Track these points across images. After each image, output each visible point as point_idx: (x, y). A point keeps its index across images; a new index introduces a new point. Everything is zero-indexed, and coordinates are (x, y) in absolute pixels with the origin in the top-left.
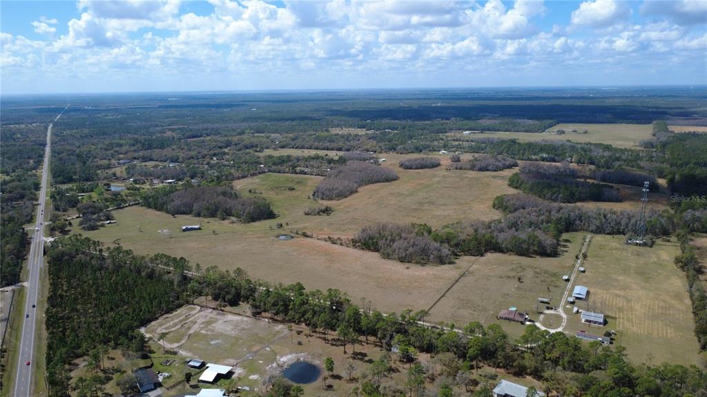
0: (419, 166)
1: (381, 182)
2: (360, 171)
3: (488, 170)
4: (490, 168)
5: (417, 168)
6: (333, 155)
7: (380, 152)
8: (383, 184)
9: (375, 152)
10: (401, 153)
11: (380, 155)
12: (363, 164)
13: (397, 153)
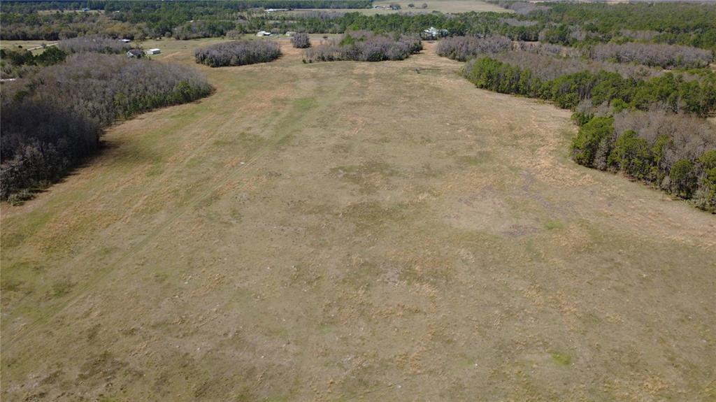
0: (243, 57)
1: (172, 104)
2: (103, 77)
3: (386, 59)
4: (389, 53)
5: (240, 63)
6: (36, 47)
7: (143, 39)
8: (177, 107)
9: (132, 38)
10: (186, 39)
11: (144, 44)
12: (112, 60)
13: (178, 38)
